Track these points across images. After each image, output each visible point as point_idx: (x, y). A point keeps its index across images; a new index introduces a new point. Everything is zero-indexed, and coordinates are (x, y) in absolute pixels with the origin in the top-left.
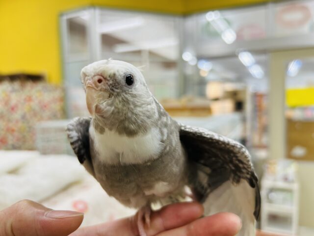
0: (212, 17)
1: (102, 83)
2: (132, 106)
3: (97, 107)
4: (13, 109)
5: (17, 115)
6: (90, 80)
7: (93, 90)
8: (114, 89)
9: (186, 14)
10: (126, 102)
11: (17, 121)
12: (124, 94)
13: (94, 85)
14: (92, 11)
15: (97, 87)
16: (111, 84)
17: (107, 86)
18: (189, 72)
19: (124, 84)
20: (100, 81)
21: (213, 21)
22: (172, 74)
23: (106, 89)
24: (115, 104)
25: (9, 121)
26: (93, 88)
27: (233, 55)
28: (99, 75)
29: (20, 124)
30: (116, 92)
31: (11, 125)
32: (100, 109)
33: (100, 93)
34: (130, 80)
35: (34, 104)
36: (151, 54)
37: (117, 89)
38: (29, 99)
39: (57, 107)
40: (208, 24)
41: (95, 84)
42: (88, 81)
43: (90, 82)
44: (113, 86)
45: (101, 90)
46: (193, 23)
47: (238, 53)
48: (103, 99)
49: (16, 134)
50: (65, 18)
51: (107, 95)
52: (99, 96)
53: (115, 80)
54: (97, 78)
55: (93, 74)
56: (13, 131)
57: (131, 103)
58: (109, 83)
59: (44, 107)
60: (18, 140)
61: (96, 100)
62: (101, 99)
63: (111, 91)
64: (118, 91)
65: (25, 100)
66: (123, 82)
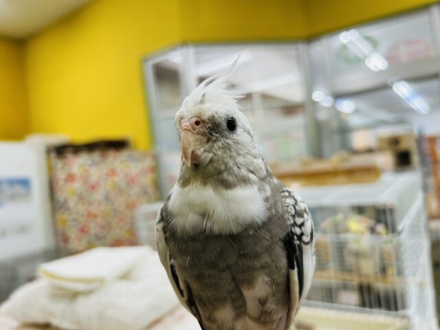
0: (348, 38)
1: (200, 125)
2: (234, 154)
3: (193, 152)
4: (93, 187)
5: (98, 195)
6: (186, 122)
7: (190, 133)
8: (213, 133)
9: (310, 39)
10: (227, 148)
11: (100, 203)
12: (225, 139)
13: (190, 127)
14: (185, 50)
15: (194, 129)
16: (209, 127)
17: (205, 128)
18: (323, 116)
19: (225, 128)
20: (197, 123)
21: (351, 42)
22: (298, 121)
23: (204, 133)
24: (213, 150)
25: (90, 204)
26: (189, 130)
27: (385, 87)
28: (196, 117)
29: (103, 207)
30: (215, 136)
31: (92, 209)
32: (197, 155)
33: (198, 137)
34: (232, 125)
35: (119, 179)
36: (265, 97)
37: (216, 133)
38: (113, 173)
39: (147, 180)
40: (344, 47)
41: (192, 127)
42: (185, 123)
43: (186, 124)
44: (211, 130)
45: (198, 134)
46: (323, 49)
47: (393, 83)
48: (200, 144)
49: (99, 220)
50: (150, 64)
51: (204, 139)
52: (196, 141)
53: (215, 123)
54: (194, 120)
55: (190, 116)
56: (95, 216)
57: (233, 150)
58: (207, 126)
59: (131, 181)
60: (102, 227)
61: (192, 145)
62: (198, 143)
63: (209, 135)
64: (217, 135)
65: (108, 175)
66: (224, 125)
